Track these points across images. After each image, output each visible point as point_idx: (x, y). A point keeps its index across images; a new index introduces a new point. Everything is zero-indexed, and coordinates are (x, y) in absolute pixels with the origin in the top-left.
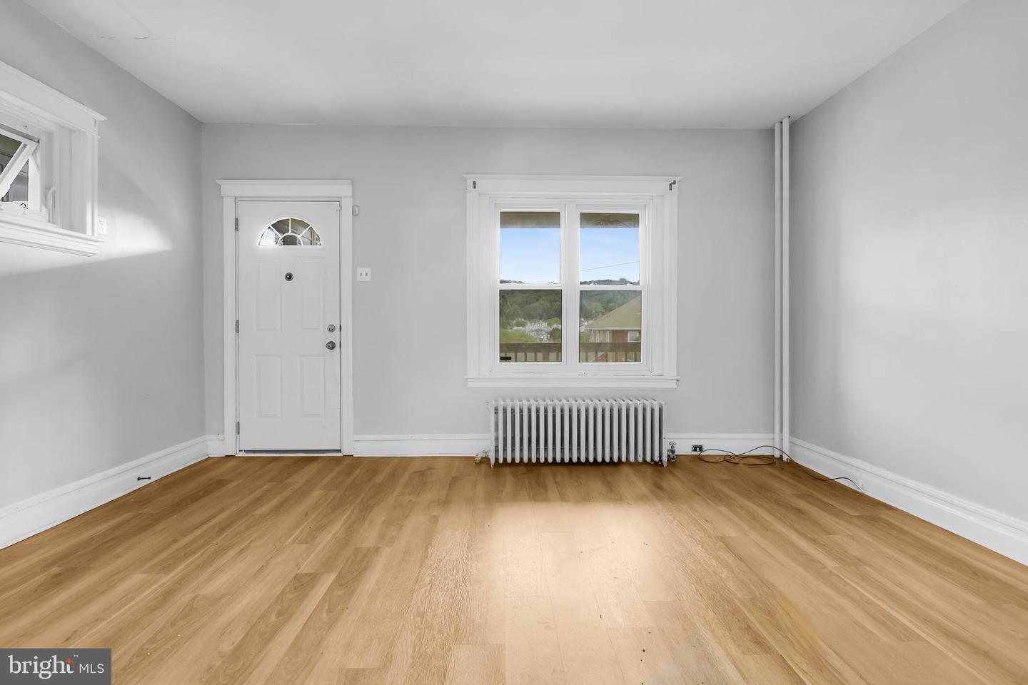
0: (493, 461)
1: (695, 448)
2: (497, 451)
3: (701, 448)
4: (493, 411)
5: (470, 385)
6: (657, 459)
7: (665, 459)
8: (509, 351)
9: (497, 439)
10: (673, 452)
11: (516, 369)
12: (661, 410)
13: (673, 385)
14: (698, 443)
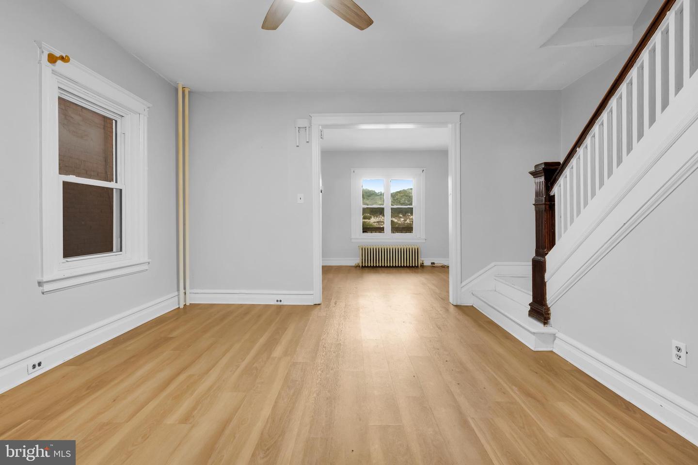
0: (361, 266)
1: (432, 263)
2: (362, 263)
3: (434, 263)
4: (361, 249)
5: (353, 241)
6: (416, 265)
7: (419, 265)
8: (366, 229)
9: (362, 260)
10: (423, 264)
11: (369, 235)
12: (418, 249)
13: (424, 241)
14: (433, 262)
